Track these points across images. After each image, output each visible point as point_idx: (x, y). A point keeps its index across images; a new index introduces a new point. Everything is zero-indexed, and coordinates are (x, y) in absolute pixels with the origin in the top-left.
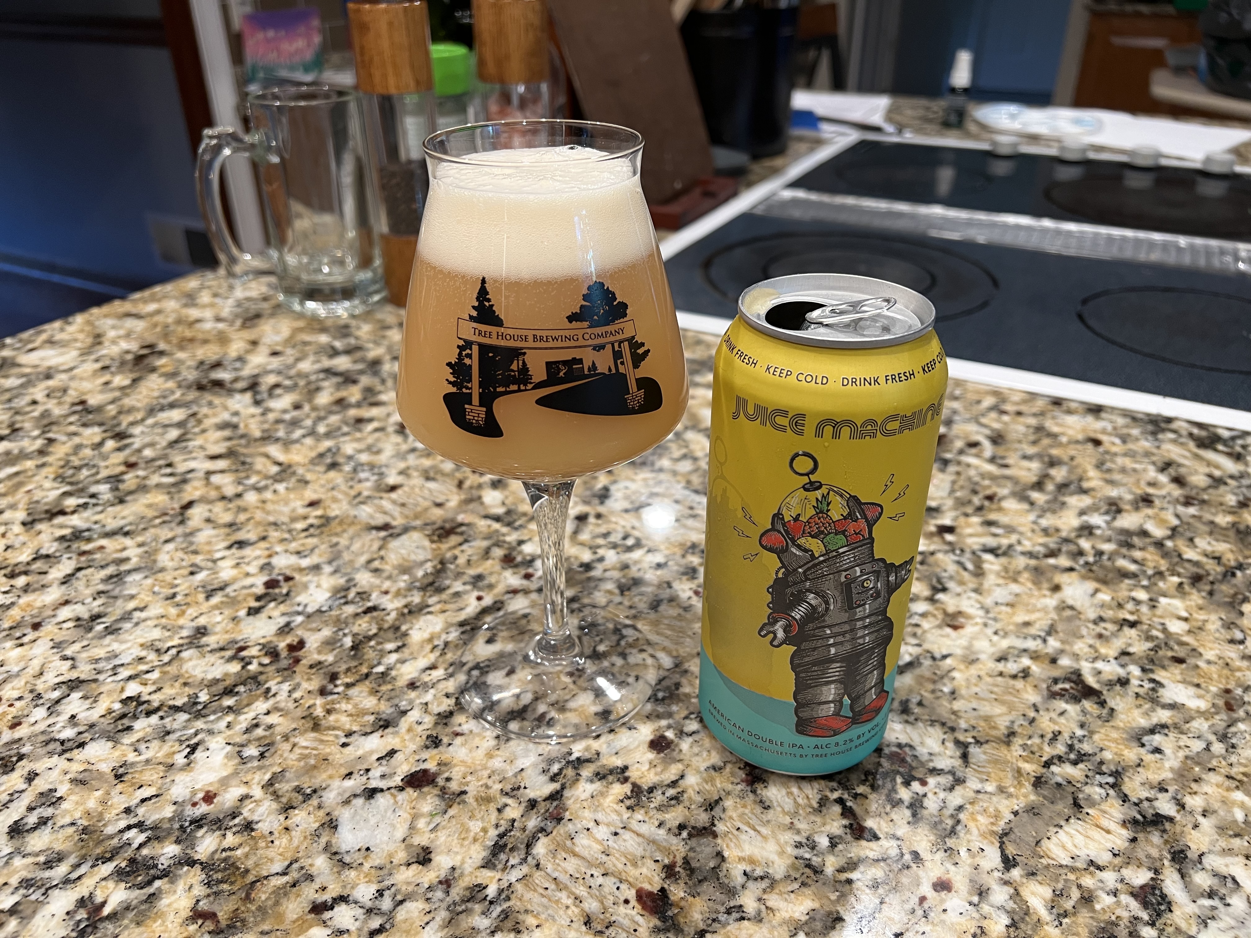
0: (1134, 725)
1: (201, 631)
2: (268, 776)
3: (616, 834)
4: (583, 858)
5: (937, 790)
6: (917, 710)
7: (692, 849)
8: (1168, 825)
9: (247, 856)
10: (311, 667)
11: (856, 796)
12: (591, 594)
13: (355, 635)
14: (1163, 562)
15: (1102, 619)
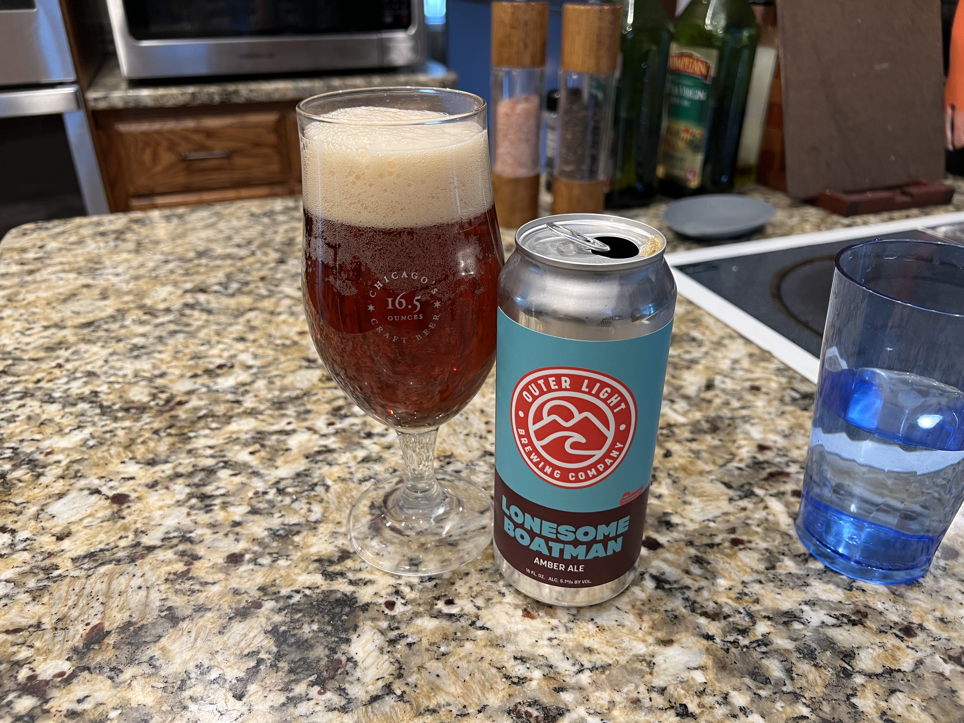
1: (163, 375)
2: (78, 458)
3: (140, 588)
4: (109, 588)
5: (321, 703)
6: (401, 646)
7: (154, 624)
9: (21, 487)
10: (172, 417)
11: (274, 666)
12: (344, 452)
13: (211, 411)
14: (819, 690)
15: (662, 691)
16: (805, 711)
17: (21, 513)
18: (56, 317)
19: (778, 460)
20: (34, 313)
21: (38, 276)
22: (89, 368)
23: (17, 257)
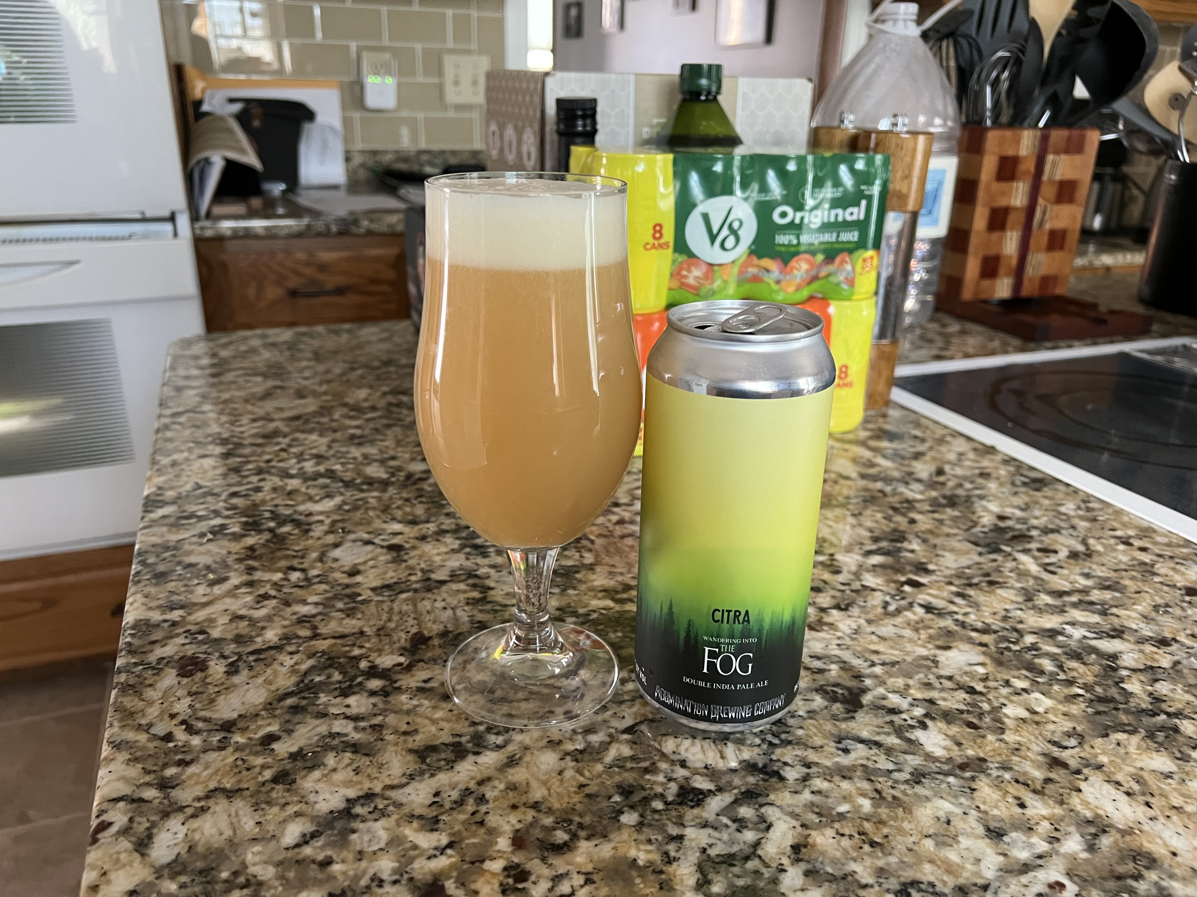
0: (854, 732)
2: (339, 518)
3: (445, 608)
4: (416, 609)
8: (774, 780)
9: (293, 539)
10: (418, 490)
14: (1090, 679)
15: (950, 678)
16: (1081, 692)
17: (303, 557)
18: (260, 412)
19: (1018, 526)
20: (235, 409)
21: (224, 378)
22: (314, 451)
23: (193, 363)
